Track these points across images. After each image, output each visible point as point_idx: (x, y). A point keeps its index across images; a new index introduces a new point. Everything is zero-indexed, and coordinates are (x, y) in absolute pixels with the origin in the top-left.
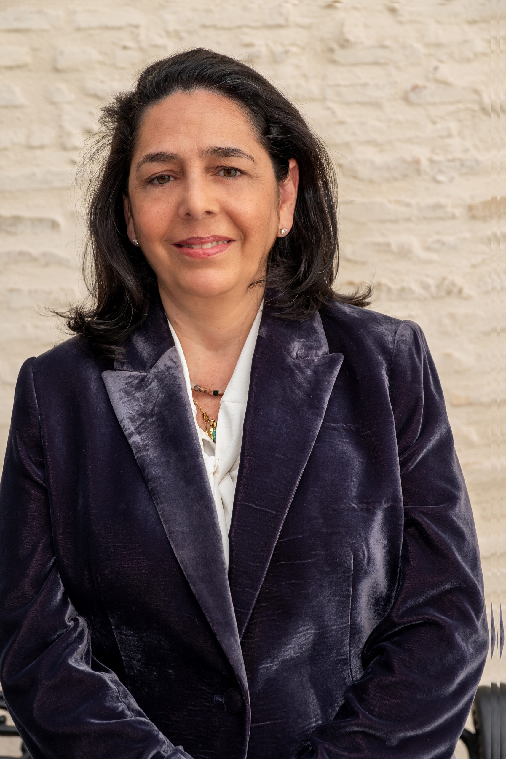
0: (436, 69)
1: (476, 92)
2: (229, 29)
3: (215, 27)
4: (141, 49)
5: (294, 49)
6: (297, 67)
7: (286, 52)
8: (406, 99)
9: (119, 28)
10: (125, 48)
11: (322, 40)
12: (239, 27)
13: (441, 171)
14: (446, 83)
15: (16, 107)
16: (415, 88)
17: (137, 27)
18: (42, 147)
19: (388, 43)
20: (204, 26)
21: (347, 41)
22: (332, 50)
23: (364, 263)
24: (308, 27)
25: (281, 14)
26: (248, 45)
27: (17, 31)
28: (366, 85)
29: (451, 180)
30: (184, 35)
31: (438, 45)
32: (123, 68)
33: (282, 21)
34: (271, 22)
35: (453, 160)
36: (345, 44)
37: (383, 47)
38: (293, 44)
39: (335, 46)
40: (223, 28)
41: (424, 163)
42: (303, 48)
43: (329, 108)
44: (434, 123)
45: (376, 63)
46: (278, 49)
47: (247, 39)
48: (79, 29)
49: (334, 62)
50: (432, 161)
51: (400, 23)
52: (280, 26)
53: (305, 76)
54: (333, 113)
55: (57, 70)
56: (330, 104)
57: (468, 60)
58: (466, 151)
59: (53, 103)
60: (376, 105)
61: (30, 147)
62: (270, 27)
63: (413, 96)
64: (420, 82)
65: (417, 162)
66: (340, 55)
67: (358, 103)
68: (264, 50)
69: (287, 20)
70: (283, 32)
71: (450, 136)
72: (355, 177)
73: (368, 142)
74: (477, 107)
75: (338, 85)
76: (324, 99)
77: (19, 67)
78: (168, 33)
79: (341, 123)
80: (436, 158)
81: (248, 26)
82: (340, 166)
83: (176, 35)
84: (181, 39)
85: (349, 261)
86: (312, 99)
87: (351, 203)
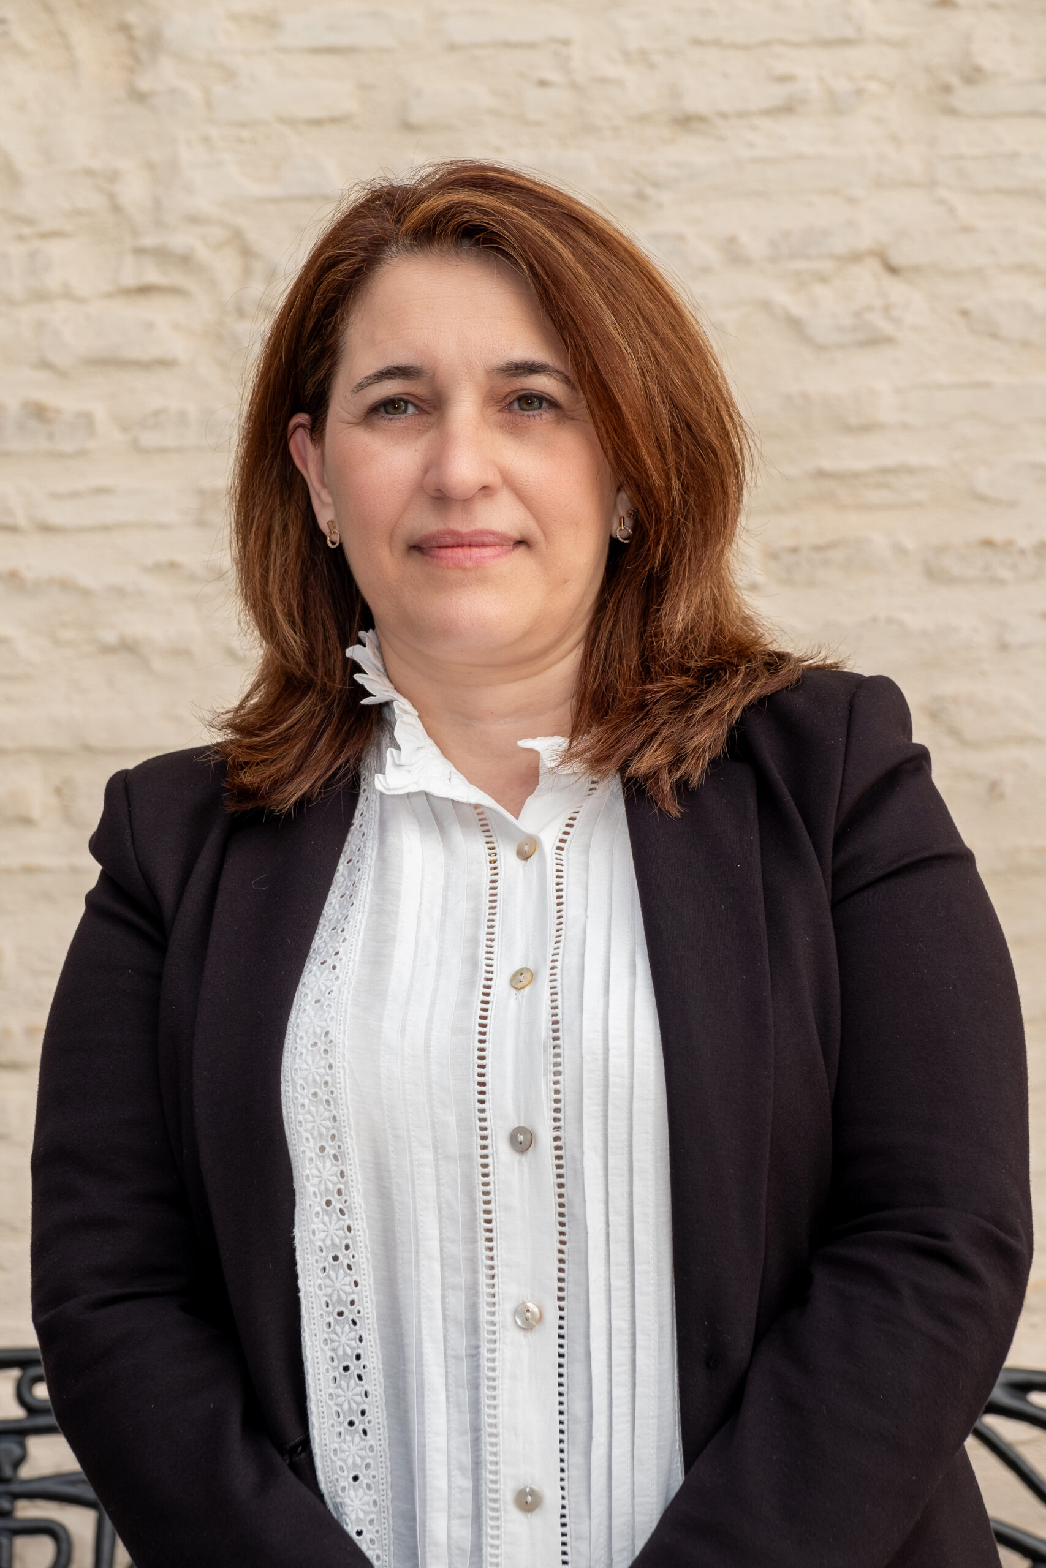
2: (746, 48)
3: (717, 43)
4: (574, 86)
5: (873, 87)
6: (879, 120)
7: (859, 92)
9: (532, 46)
10: (543, 83)
11: (927, 69)
12: (766, 44)
17: (566, 43)
20: (698, 42)
21: (978, 69)
22: (947, 89)
23: (1012, 504)
24: (900, 44)
25: (848, 18)
26: (785, 79)
27: (332, 50)
30: (657, 58)
32: (538, 124)
33: (849, 32)
34: (828, 34)
36: (973, 75)
38: (871, 77)
39: (954, 80)
40: (735, 46)
42: (891, 85)
43: (942, 202)
46: (842, 86)
47: (781, 67)
48: (452, 47)
49: (951, 112)
52: (846, 42)
53: (895, 139)
54: (951, 210)
56: (945, 194)
62: (826, 44)
66: (962, 96)
67: (999, 191)
68: (814, 87)
69: (859, 29)
70: (850, 53)
72: (994, 336)
73: (1020, 268)
75: (960, 157)
76: (932, 184)
77: (334, 120)
78: (627, 57)
79: (967, 229)
81: (783, 42)
82: (965, 313)
83: (642, 59)
84: (652, 66)
85: (982, 498)
86: (910, 184)
87: (986, 385)
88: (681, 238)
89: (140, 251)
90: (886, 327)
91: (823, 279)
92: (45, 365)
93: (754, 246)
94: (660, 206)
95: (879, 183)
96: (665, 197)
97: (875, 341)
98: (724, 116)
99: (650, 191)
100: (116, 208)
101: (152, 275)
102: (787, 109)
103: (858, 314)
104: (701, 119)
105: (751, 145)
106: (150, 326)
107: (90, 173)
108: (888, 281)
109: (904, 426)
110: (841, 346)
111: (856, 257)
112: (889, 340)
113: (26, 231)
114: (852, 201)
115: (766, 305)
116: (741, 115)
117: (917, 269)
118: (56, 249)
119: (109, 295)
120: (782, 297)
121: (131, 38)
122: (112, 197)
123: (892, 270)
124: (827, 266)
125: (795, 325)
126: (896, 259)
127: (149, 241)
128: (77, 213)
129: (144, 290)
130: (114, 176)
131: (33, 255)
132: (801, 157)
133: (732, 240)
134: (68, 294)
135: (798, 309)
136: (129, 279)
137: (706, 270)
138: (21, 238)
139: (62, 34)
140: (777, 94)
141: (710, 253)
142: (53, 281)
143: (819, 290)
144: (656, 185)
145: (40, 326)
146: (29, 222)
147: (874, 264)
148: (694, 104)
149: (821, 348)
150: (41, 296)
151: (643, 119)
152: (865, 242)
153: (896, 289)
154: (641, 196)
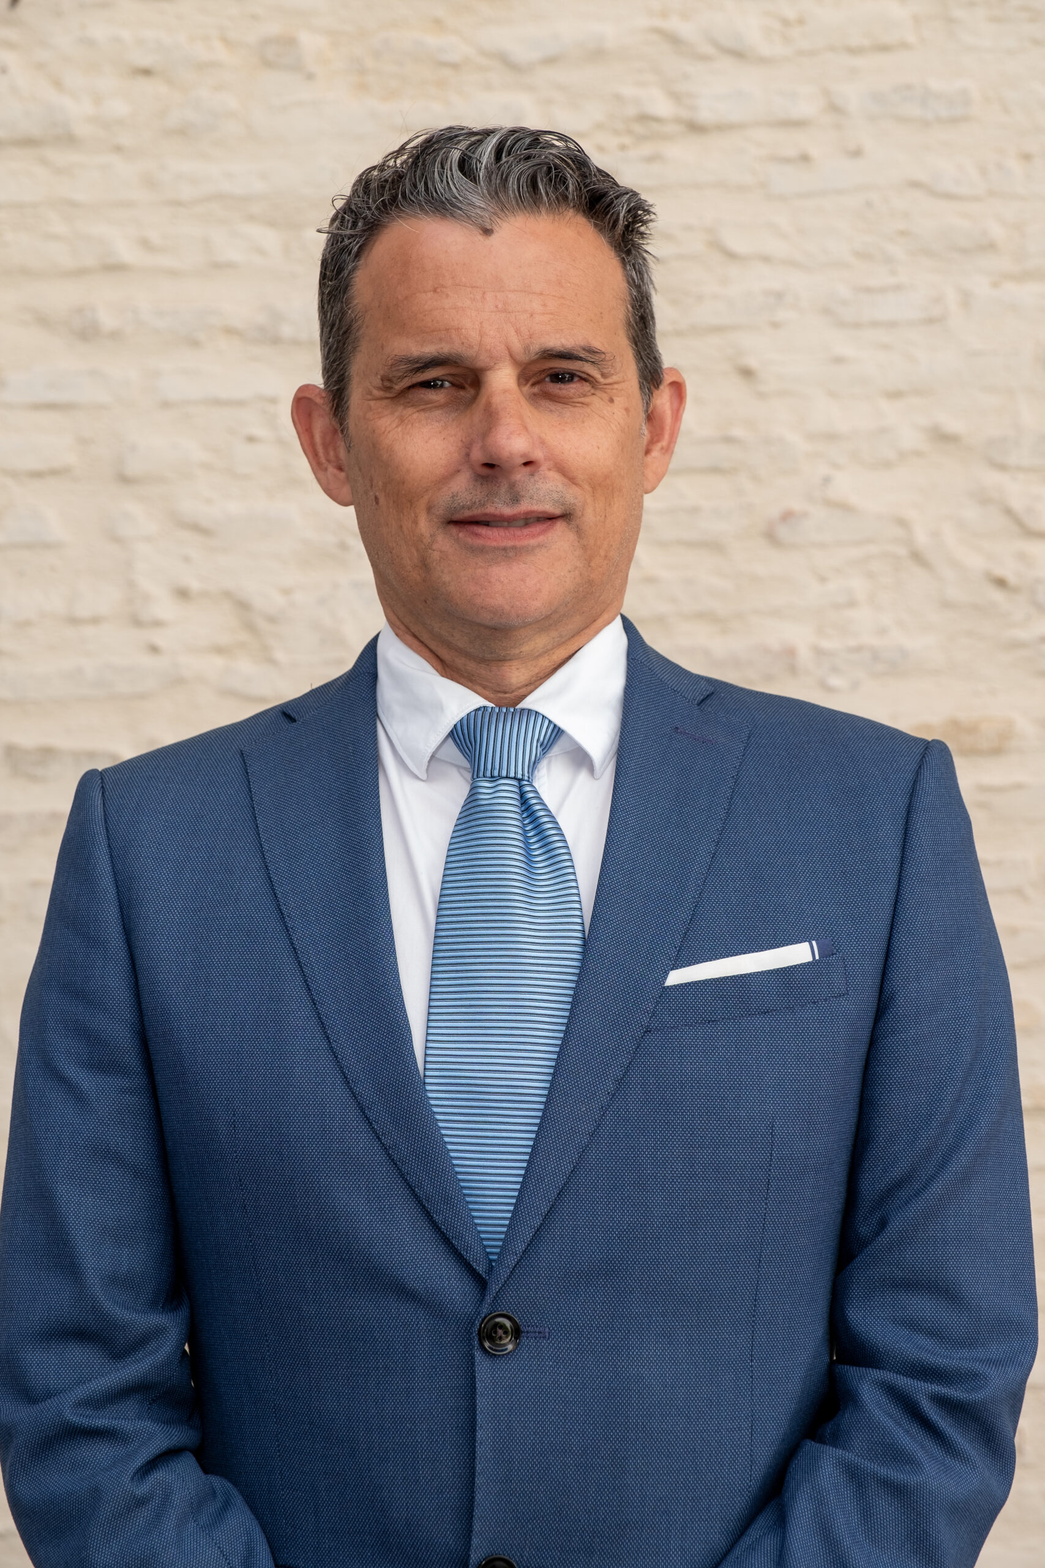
0: (827, 480)
1: (902, 523)
8: (771, 537)
13: (835, 670)
14: (845, 508)
15: (48, 546)
16: (787, 516)
18: (95, 620)
19: (737, 432)
28: (695, 511)
29: (855, 685)
31: (831, 437)
35: (858, 649)
37: (729, 440)
41: (804, 655)
44: (823, 580)
45: (715, 470)
50: (819, 652)
51: (762, 396)
55: (125, 480)
57: (887, 465)
58: (882, 632)
59: (117, 539)
60: (714, 546)
61: (74, 621)
63: (783, 532)
64: (797, 505)
65: (790, 652)
71: (852, 604)
74: (902, 551)
80: (826, 644)
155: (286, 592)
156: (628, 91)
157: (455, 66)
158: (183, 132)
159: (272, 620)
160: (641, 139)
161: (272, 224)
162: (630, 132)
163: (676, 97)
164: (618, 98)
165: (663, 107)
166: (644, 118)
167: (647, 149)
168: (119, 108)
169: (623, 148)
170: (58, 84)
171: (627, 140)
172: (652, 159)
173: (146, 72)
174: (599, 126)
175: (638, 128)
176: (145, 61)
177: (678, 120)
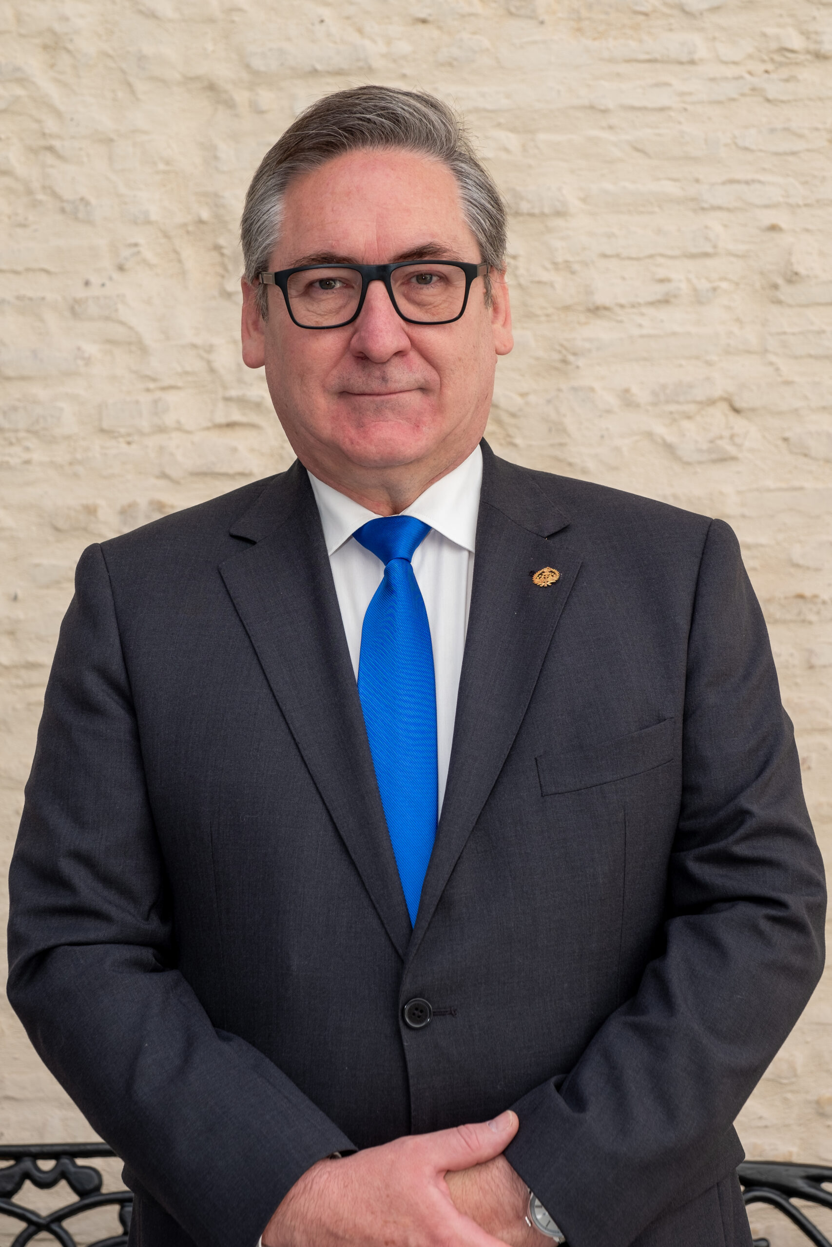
2: (638, 259)
3: (618, 256)
5: (724, 285)
6: (728, 308)
7: (715, 289)
11: (762, 273)
12: (651, 256)
20: (605, 256)
21: (796, 274)
22: (775, 287)
23: (817, 570)
24: (744, 256)
25: (707, 239)
26: (662, 281)
28: (821, 332)
30: (576, 267)
33: (709, 250)
34: (694, 250)
36: (793, 278)
38: (723, 279)
39: (780, 281)
40: (630, 258)
42: (737, 284)
43: (771, 364)
46: (703, 285)
47: (661, 273)
49: (779, 302)
52: (706, 255)
53: (738, 320)
54: (777, 369)
56: (772, 358)
62: (693, 256)
66: (786, 292)
68: (684, 286)
69: (715, 247)
70: (709, 262)
72: (806, 455)
75: (785, 333)
76: (766, 351)
78: (556, 266)
79: (788, 383)
81: (662, 255)
82: (786, 440)
83: (567, 267)
84: (573, 273)
85: (797, 566)
86: (749, 352)
87: (801, 489)
88: (592, 389)
89: (227, 399)
90: (732, 450)
91: (689, 417)
92: (164, 476)
93: (642, 395)
94: (578, 367)
95: (728, 352)
96: (581, 362)
97: (724, 459)
98: (622, 306)
99: (571, 358)
100: (212, 370)
101: (236, 416)
102: (665, 301)
103: (711, 442)
104: (606, 308)
105: (640, 326)
106: (234, 450)
107: (194, 346)
108: (733, 417)
109: (743, 516)
110: (700, 463)
111: (711, 402)
112: (734, 459)
113: (152, 385)
114: (709, 364)
115: (650, 435)
116: (633, 306)
117: (753, 410)
118: (171, 398)
119: (208, 429)
120: (660, 429)
121: (222, 255)
122: (209, 362)
123: (736, 411)
124: (691, 408)
125: (669, 448)
126: (738, 404)
127: (233, 393)
128: (187, 373)
129: (231, 425)
130: (210, 349)
131: (156, 402)
132: (674, 334)
133: (627, 391)
134: (179, 428)
135: (671, 438)
136: (220, 418)
137: (609, 411)
138: (148, 390)
139: (176, 252)
140: (659, 291)
141: (612, 400)
142: (169, 420)
143: (686, 424)
144: (575, 354)
145: (161, 449)
146: (154, 380)
147: (724, 406)
148: (600, 298)
149: (688, 464)
150: (161, 430)
151: (567, 308)
152: (718, 392)
153: (739, 424)
154: (565, 361)
155: (523, 395)
156: (771, 31)
157: (646, 14)
158: (450, 64)
159: (513, 415)
160: (781, 64)
161: (513, 130)
162: (772, 60)
163: (806, 35)
164: (764, 35)
165: (796, 42)
166: (783, 50)
167: (785, 73)
168: (403, 47)
169: (767, 72)
170: (360, 31)
171: (770, 67)
172: (787, 80)
173: (424, 21)
174: (750, 56)
175: (777, 57)
176: (422, 15)
177: (808, 52)
